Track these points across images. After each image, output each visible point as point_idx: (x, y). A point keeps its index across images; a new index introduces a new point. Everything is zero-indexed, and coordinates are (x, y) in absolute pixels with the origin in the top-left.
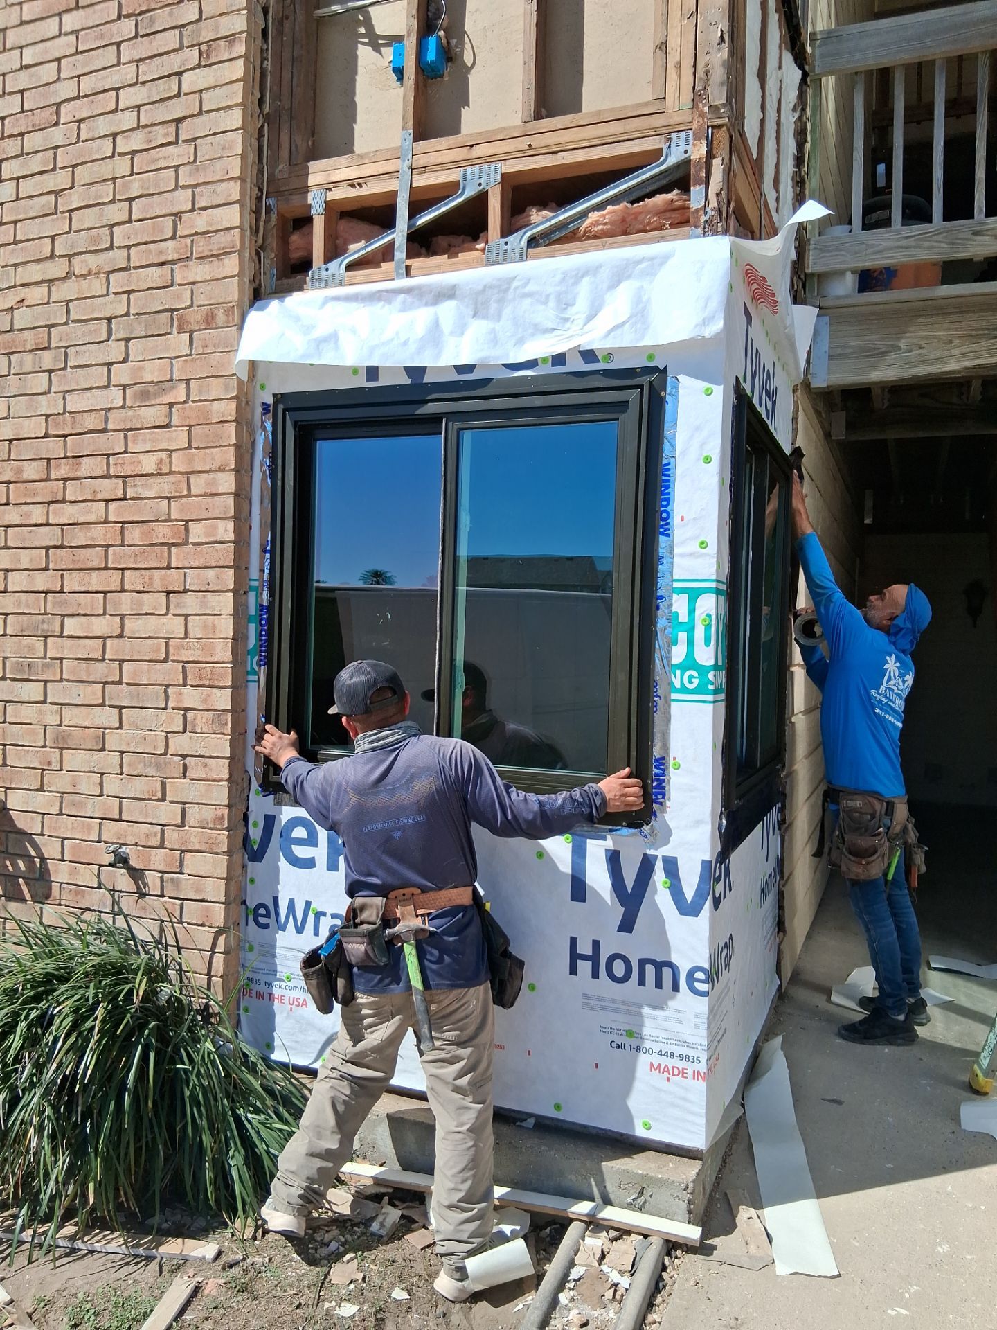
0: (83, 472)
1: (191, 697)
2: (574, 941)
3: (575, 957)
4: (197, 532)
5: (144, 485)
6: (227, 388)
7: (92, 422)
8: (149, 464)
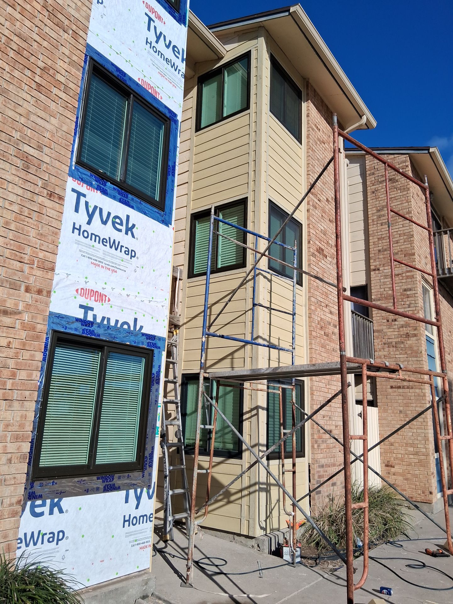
2: (125, 516)
3: (125, 521)
6: (44, 320)
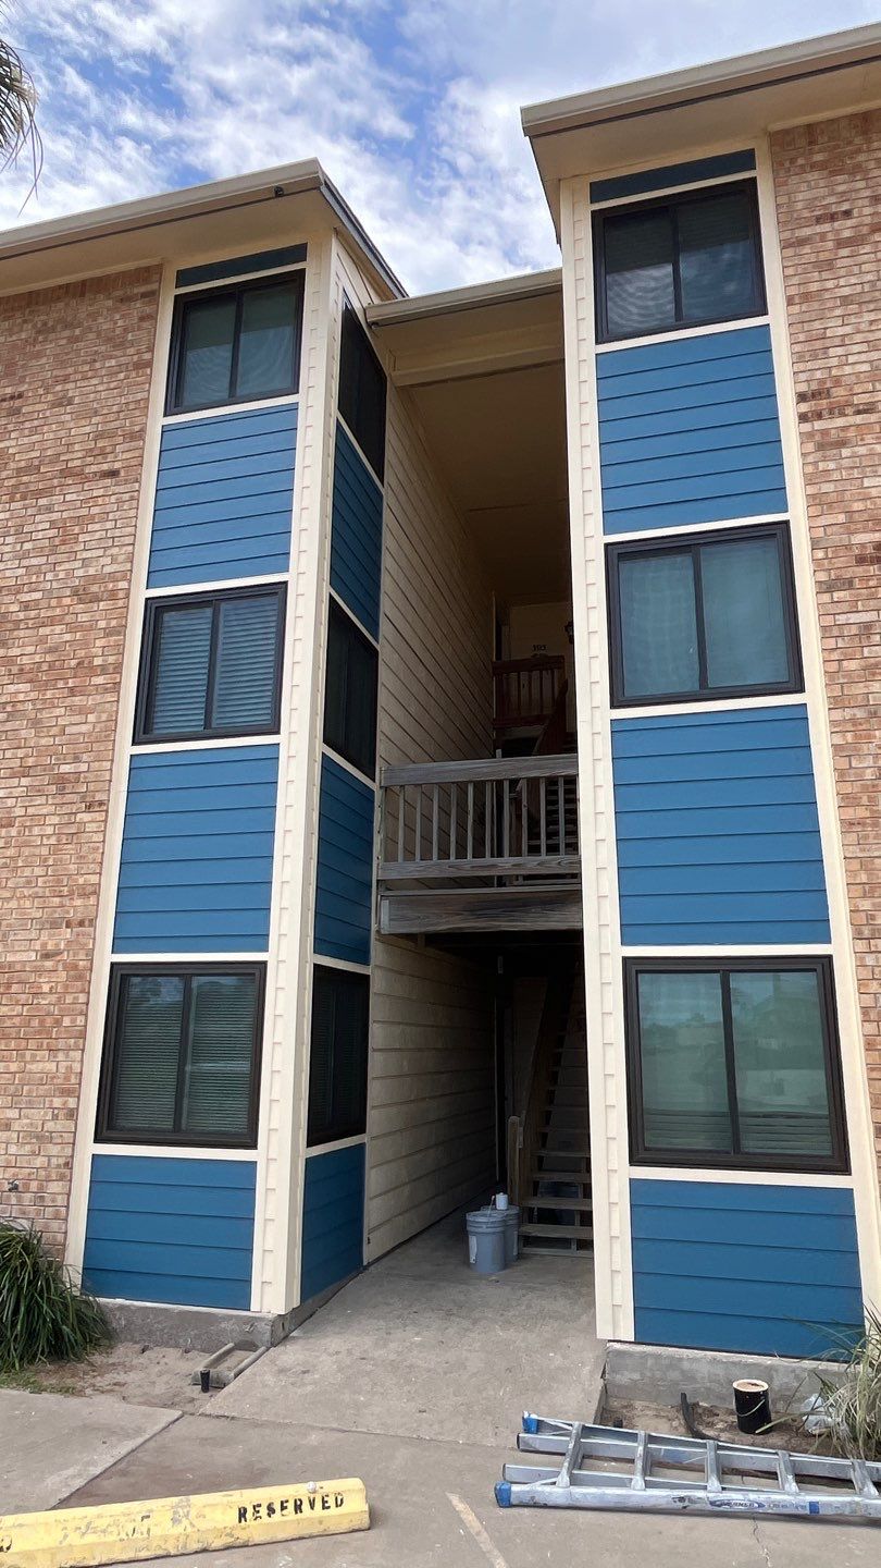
0: (13, 991)
1: (57, 1102)
4: (66, 1022)
5: (44, 999)
7: (18, 967)
8: (46, 988)
